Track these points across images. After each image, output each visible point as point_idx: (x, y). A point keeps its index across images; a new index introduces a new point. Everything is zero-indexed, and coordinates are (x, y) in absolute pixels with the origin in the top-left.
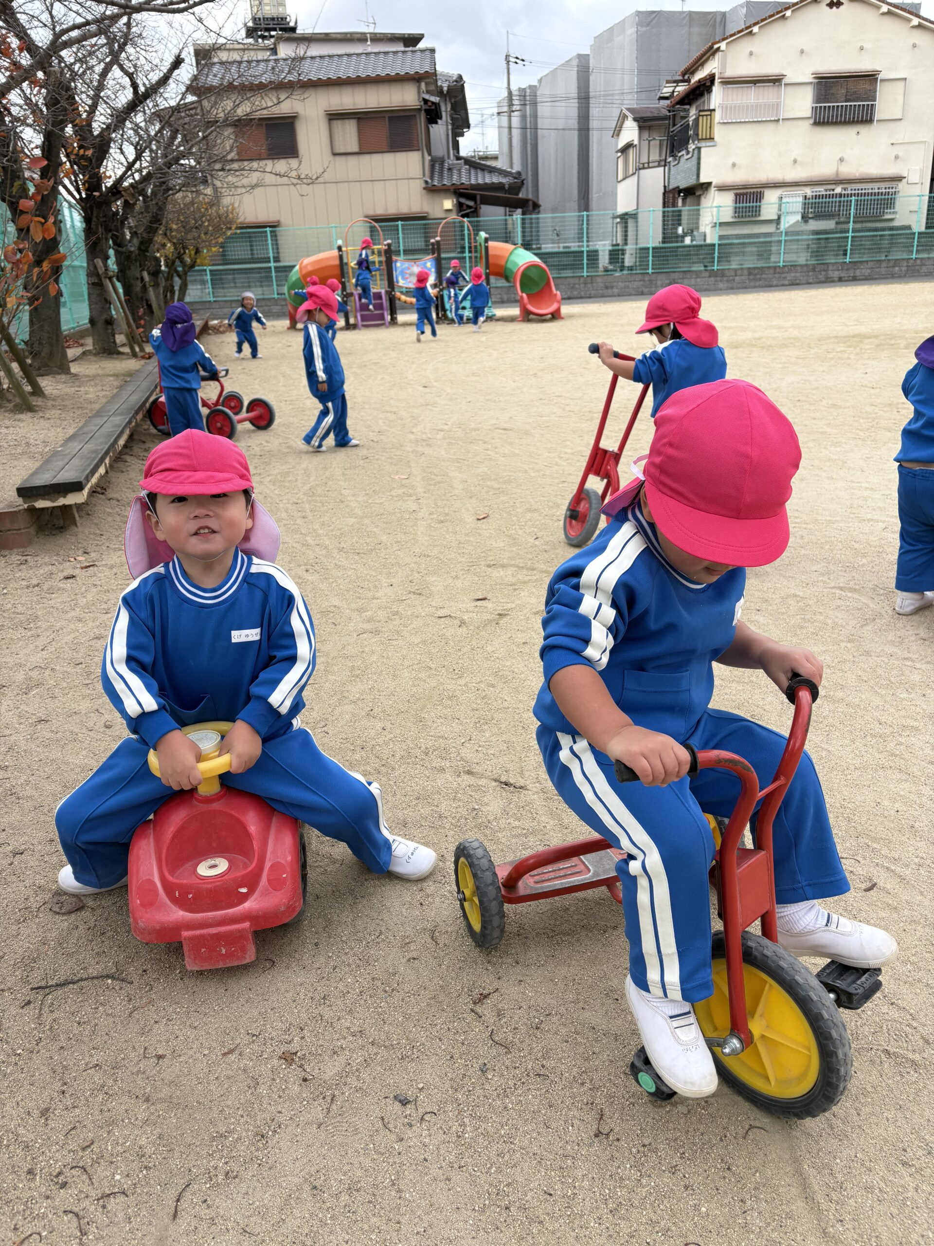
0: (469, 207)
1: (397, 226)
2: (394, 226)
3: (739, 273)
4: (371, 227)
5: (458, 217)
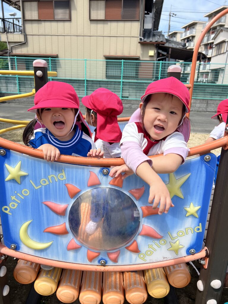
0: (163, 55)
1: (121, 62)
2: (119, 62)
4: (107, 62)
5: (156, 60)
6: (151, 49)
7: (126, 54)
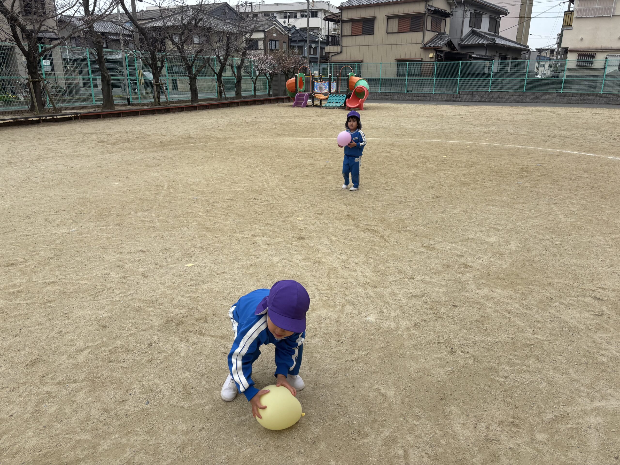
0: (441, 57)
2: (405, 64)
3: (575, 95)
4: (398, 64)
6: (431, 52)
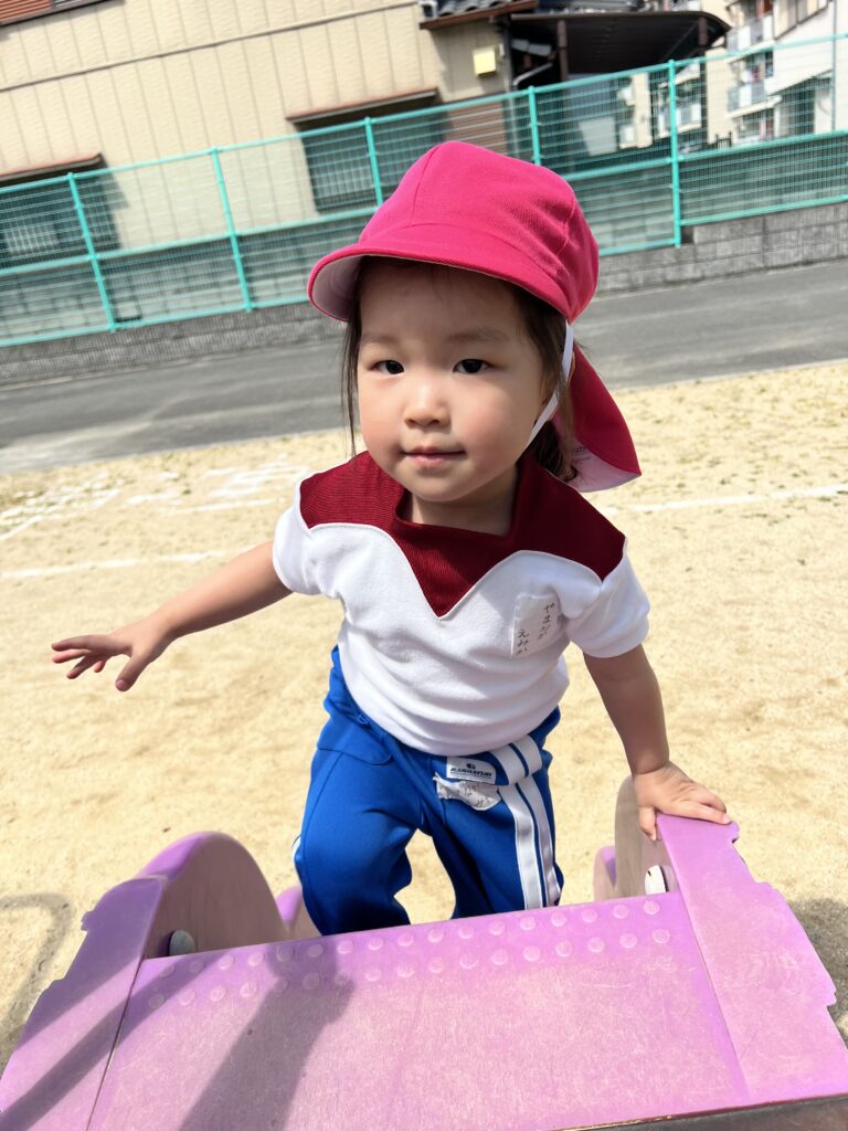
0: (538, 60)
1: (363, 129)
4: (305, 140)
5: (512, 88)
6: (479, 46)
7: (379, 88)
